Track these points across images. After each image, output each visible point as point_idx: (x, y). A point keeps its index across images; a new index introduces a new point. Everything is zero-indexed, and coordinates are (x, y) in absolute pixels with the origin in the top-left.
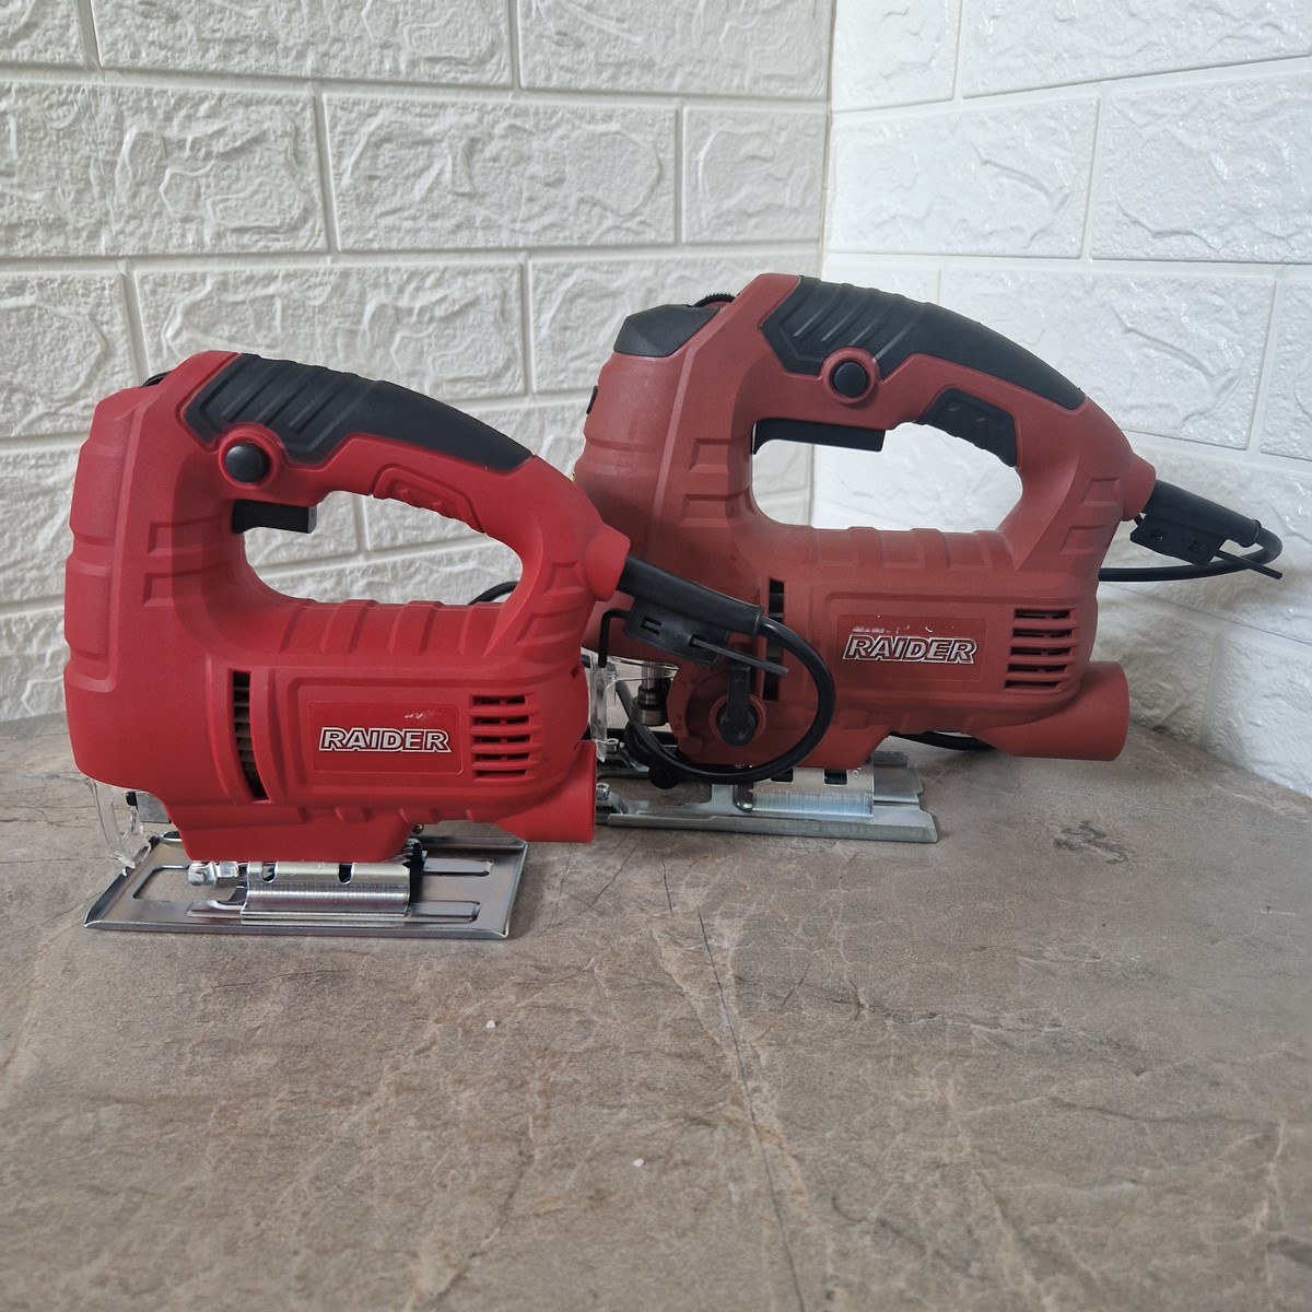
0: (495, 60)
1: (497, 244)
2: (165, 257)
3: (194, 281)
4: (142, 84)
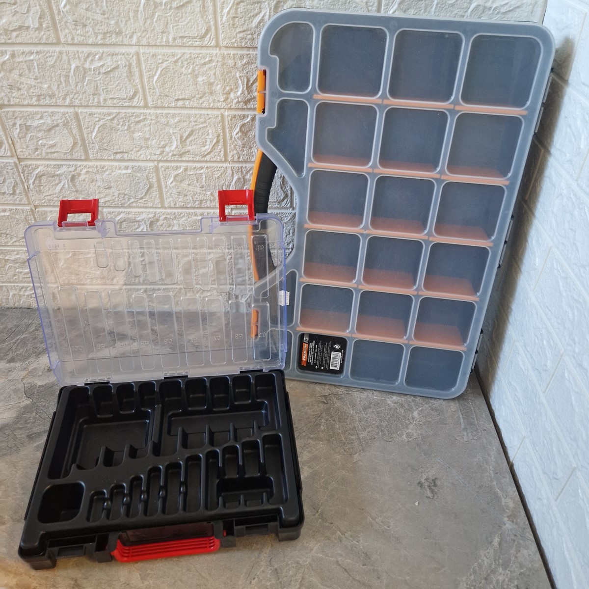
4: (240, 165)
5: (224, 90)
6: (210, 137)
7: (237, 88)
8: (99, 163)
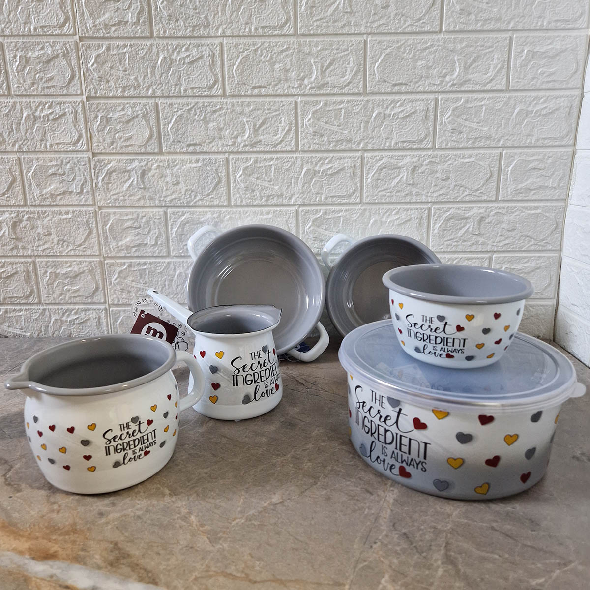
0: (426, 140)
1: (420, 201)
2: (310, 205)
3: (317, 212)
4: (310, 155)
5: (299, 76)
6: (282, 125)
7: (311, 74)
8: (170, 157)
